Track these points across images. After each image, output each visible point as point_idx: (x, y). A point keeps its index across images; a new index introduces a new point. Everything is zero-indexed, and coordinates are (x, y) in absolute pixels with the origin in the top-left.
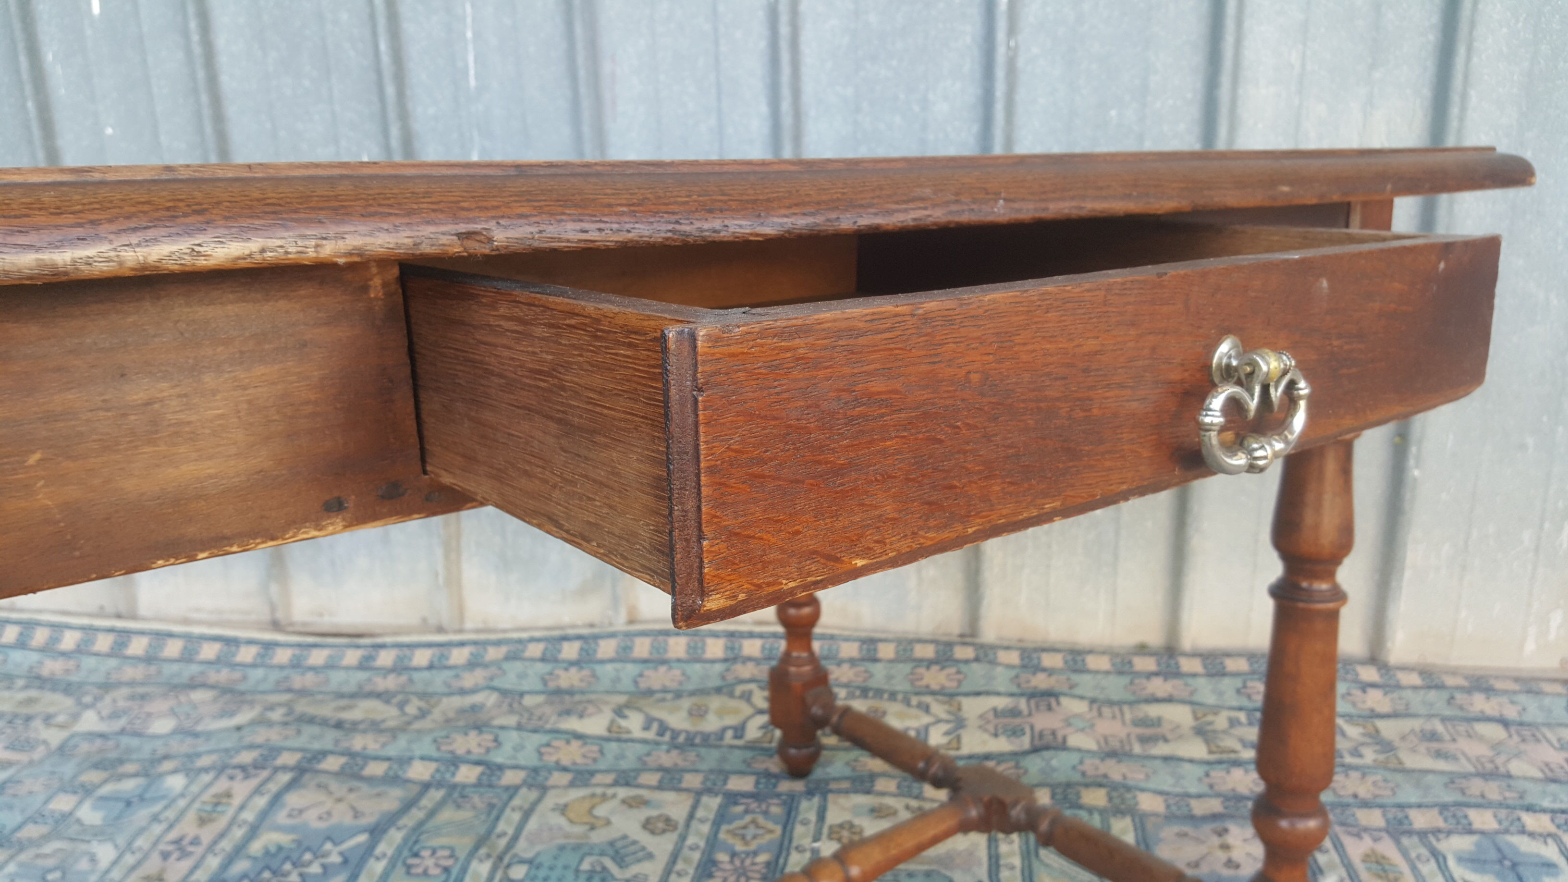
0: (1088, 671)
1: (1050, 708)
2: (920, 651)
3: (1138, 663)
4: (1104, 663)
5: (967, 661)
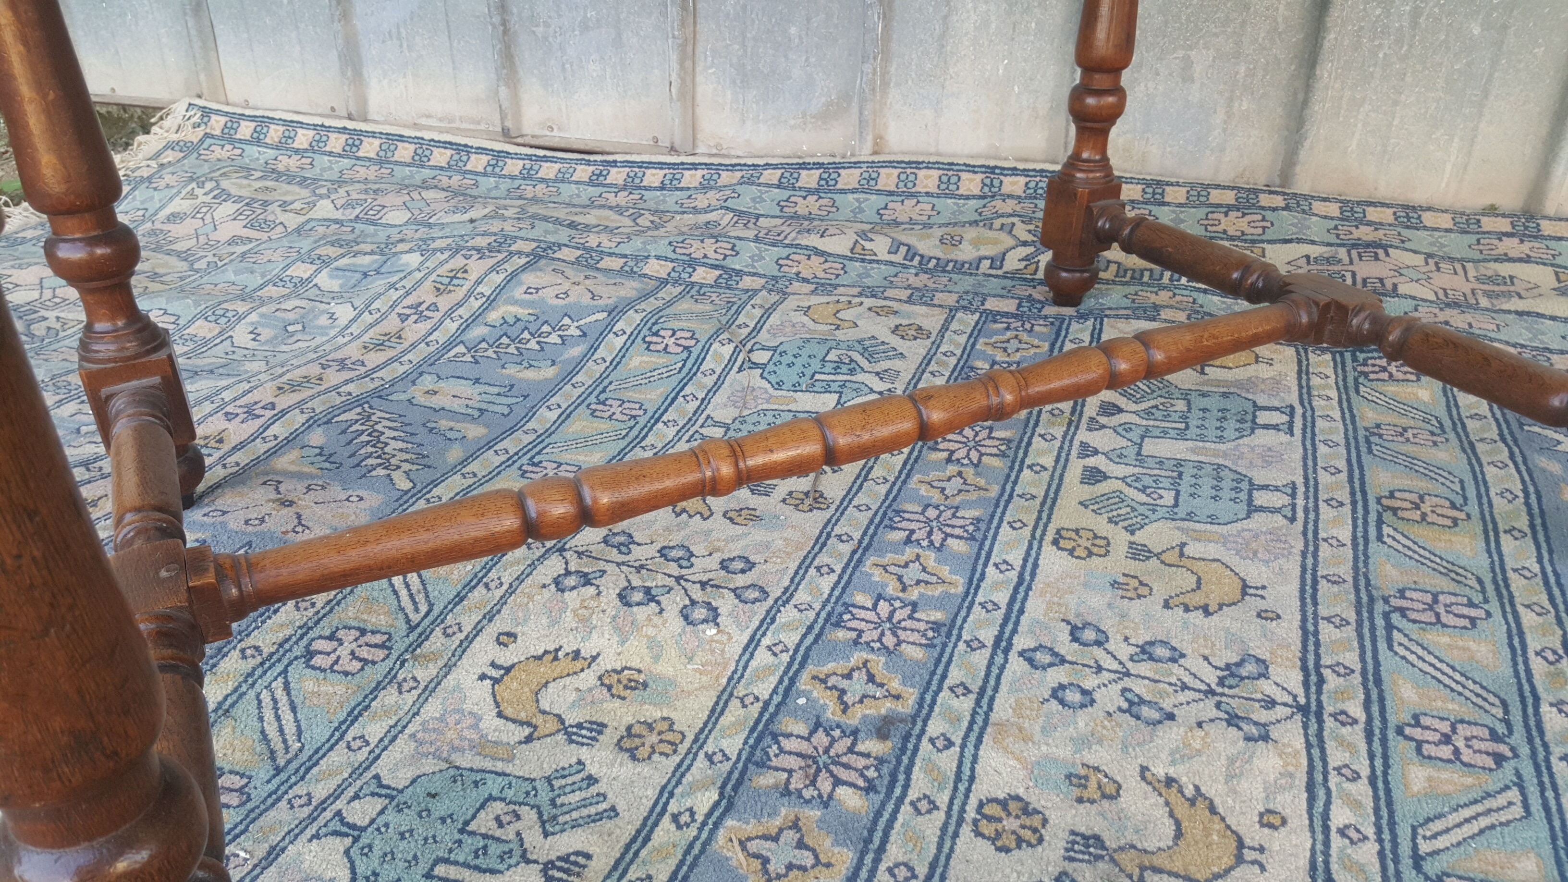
0: (1423, 228)
1: (1376, 258)
2: (1216, 196)
3: (1488, 223)
4: (1445, 221)
5: (1275, 210)
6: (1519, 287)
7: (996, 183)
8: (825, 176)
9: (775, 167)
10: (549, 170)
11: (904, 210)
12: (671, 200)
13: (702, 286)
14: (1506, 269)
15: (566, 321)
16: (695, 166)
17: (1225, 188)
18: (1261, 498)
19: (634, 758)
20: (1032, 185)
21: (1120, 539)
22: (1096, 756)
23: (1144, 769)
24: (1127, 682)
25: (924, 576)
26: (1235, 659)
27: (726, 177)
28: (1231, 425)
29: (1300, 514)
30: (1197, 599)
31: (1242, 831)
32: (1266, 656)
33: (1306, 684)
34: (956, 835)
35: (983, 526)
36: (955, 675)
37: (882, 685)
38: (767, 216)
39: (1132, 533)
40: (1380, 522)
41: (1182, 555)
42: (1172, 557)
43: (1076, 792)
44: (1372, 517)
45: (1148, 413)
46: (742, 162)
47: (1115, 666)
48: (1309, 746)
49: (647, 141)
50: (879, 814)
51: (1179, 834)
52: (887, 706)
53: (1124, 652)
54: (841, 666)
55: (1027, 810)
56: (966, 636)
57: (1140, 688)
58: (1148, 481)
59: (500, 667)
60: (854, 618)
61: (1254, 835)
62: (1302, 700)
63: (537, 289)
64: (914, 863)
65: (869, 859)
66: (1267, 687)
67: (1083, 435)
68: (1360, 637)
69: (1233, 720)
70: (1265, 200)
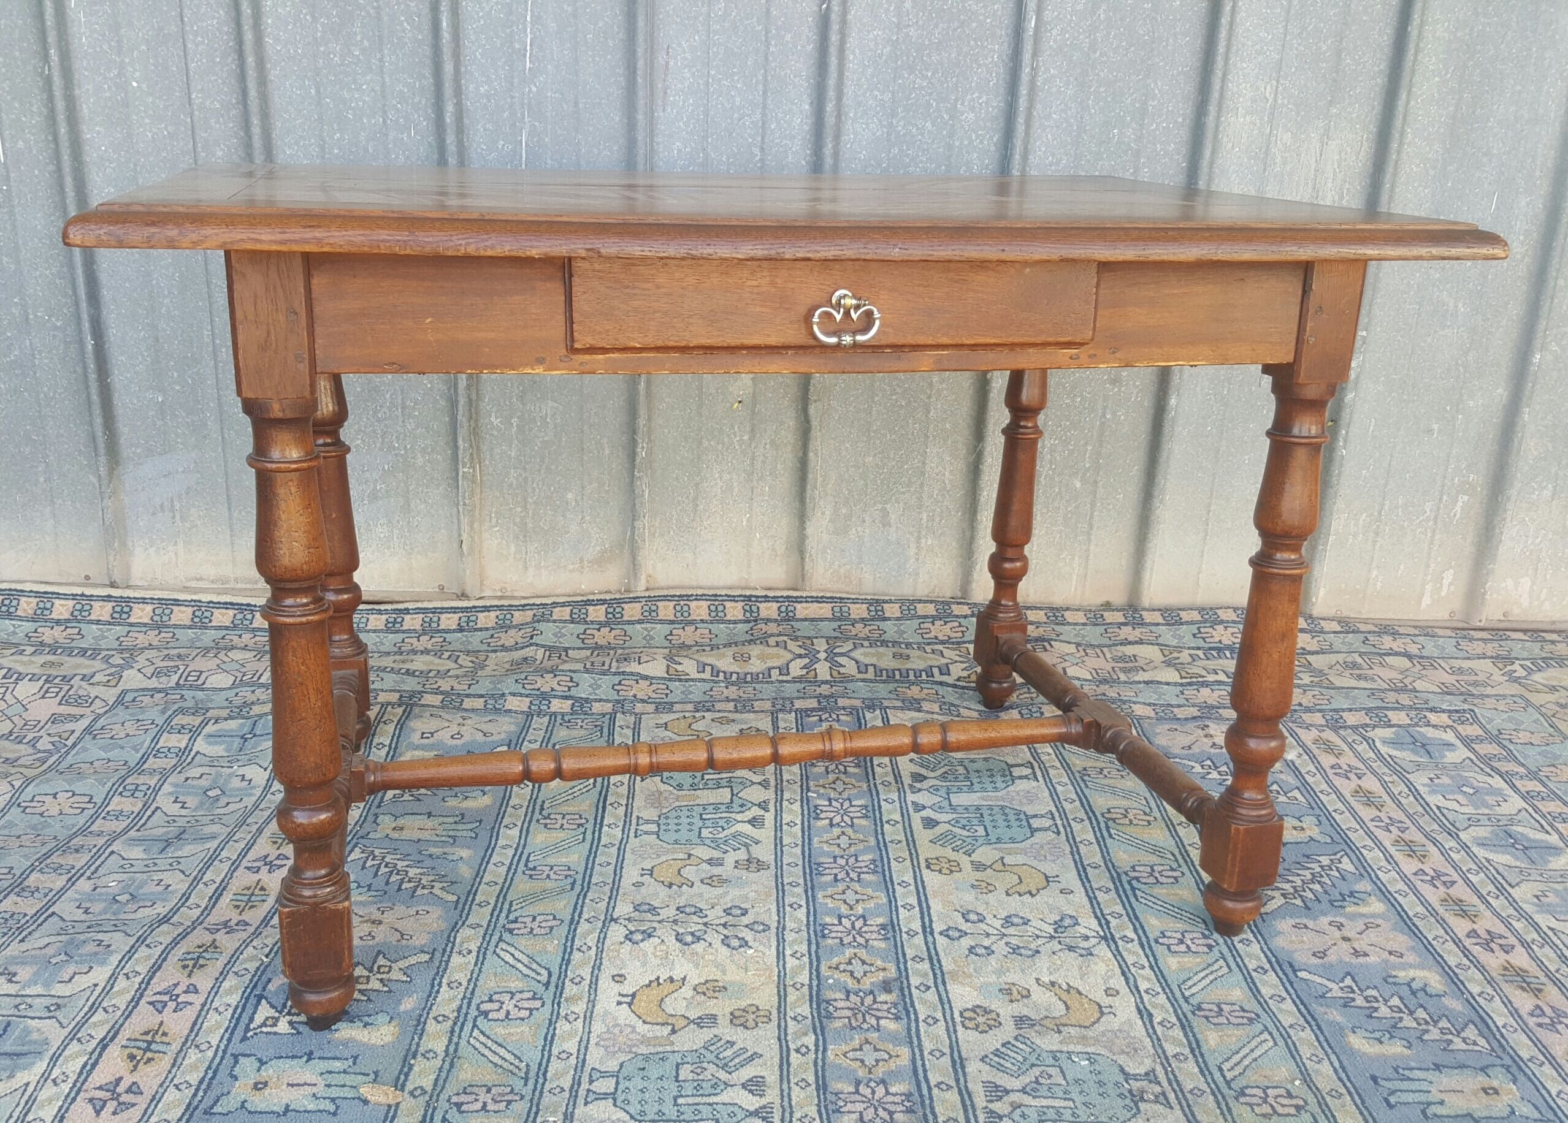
0: (1068, 624)
2: (922, 610)
3: (1110, 617)
4: (1080, 618)
5: (965, 617)
6: (1141, 663)
7: (754, 608)
8: (611, 610)
9: (563, 605)
11: (688, 635)
12: (475, 640)
13: (563, 715)
14: (1129, 650)
16: (487, 609)
17: (926, 602)
18: (1036, 823)
19: (746, 1028)
20: (783, 609)
21: (965, 860)
22: (1011, 977)
23: (1037, 980)
24: (1006, 939)
25: (858, 899)
26: (1058, 918)
27: (518, 617)
28: (999, 779)
29: (1062, 829)
31: (1098, 1000)
32: (1074, 914)
33: (1100, 925)
34: (955, 1031)
35: (878, 863)
36: (910, 953)
37: (872, 965)
38: (574, 649)
39: (970, 855)
40: (1108, 828)
41: (1004, 865)
42: (998, 866)
43: (1007, 998)
44: (1103, 825)
45: (943, 777)
46: (531, 601)
47: (996, 932)
48: (1115, 956)
49: (432, 588)
50: (909, 1030)
51: (1068, 1008)
52: (881, 975)
53: (998, 924)
54: (843, 959)
55: (987, 1011)
56: (904, 930)
57: (1014, 941)
58: (964, 822)
59: (626, 996)
60: (831, 932)
61: (1105, 1001)
62: (1102, 934)
63: (432, 734)
64: (941, 1048)
65: (917, 1051)
66: (1081, 930)
67: (911, 797)
68: (1119, 896)
69: (1071, 948)
70: (957, 610)
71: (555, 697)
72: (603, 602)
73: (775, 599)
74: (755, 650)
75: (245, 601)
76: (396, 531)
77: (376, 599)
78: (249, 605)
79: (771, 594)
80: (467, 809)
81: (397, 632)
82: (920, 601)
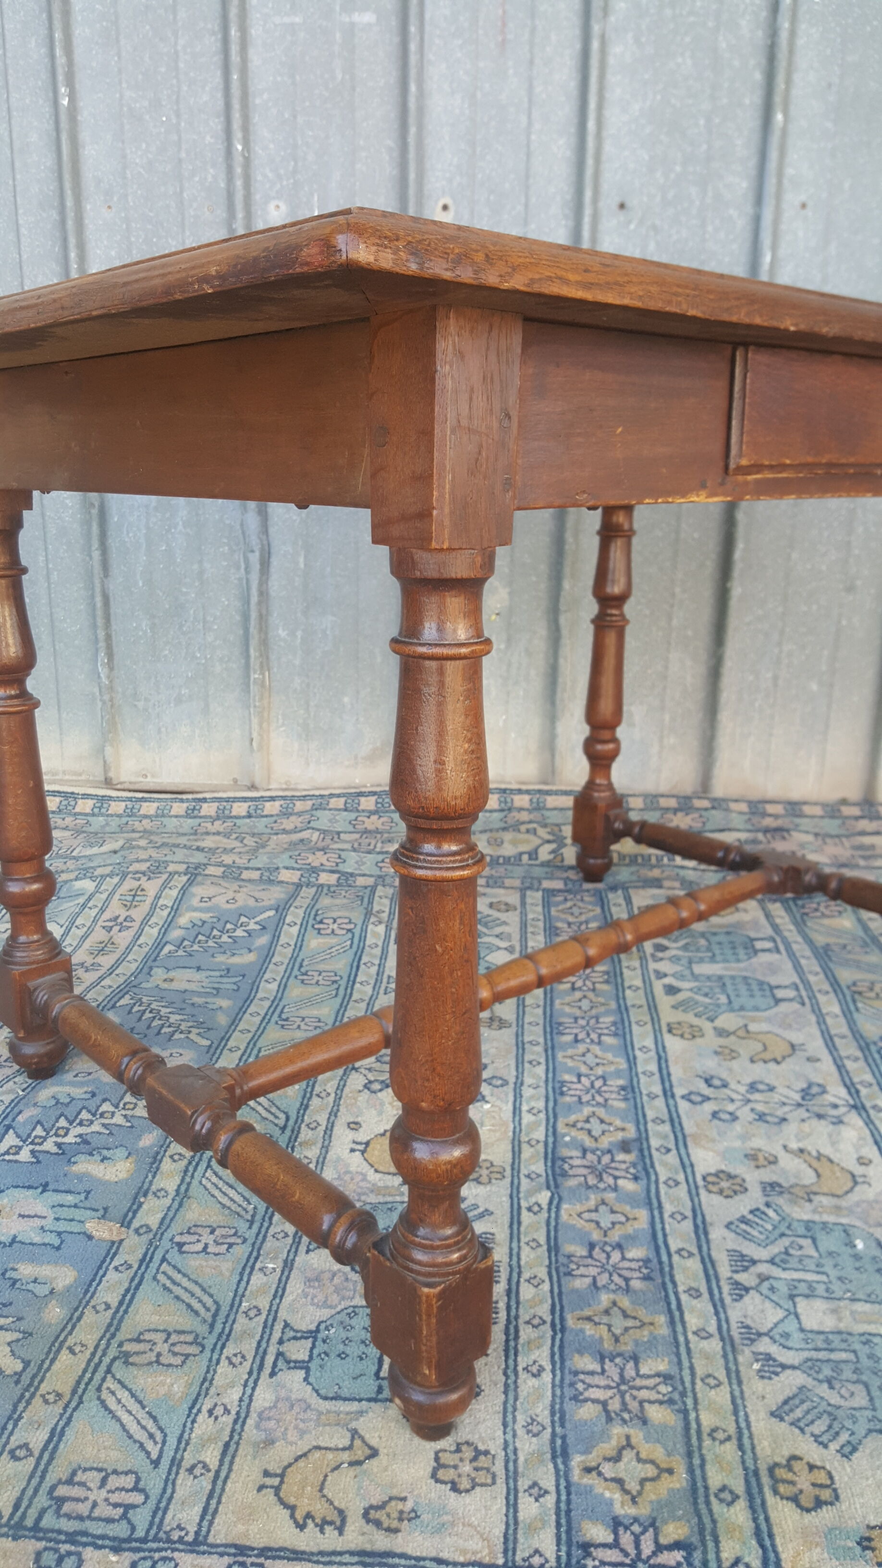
0: (806, 816)
1: (784, 838)
2: (663, 803)
3: (847, 811)
4: (818, 811)
5: (706, 809)
7: (509, 800)
8: (380, 800)
9: (339, 796)
10: (149, 808)
12: (260, 825)
13: (329, 886)
14: (867, 840)
15: (243, 919)
16: (272, 799)
17: (668, 796)
18: (780, 994)
19: (479, 1183)
20: (535, 800)
21: (707, 1026)
22: (758, 1142)
23: (785, 1147)
24: (750, 1105)
25: (598, 1061)
26: (805, 1086)
27: (299, 806)
28: (741, 953)
29: (807, 1001)
30: (767, 1056)
31: (851, 1168)
32: (821, 1081)
33: (850, 1093)
34: (698, 1195)
35: (620, 1026)
36: (650, 1115)
37: (610, 1124)
38: (345, 833)
39: (712, 1021)
40: (854, 1001)
41: (748, 1032)
42: (741, 1033)
43: (753, 1164)
44: (849, 999)
45: (685, 948)
46: (311, 793)
47: (740, 1097)
48: (867, 1124)
49: (227, 781)
50: (648, 1191)
51: (819, 1175)
52: (620, 1135)
53: (743, 1089)
54: (581, 1116)
55: (730, 1177)
56: (644, 1092)
57: (760, 1107)
58: (706, 990)
59: (360, 1143)
60: (570, 1089)
61: (858, 1170)
62: (852, 1102)
63: (210, 898)
64: (682, 1211)
65: (656, 1213)
66: (829, 1098)
67: (652, 966)
68: (869, 1065)
69: (820, 1116)
70: (698, 803)
71: (324, 871)
72: (374, 793)
73: (528, 792)
74: (508, 836)
75: (70, 790)
76: (197, 731)
77: (180, 789)
78: (72, 793)
79: (524, 787)
80: (232, 965)
81: (195, 817)
82: (662, 796)
